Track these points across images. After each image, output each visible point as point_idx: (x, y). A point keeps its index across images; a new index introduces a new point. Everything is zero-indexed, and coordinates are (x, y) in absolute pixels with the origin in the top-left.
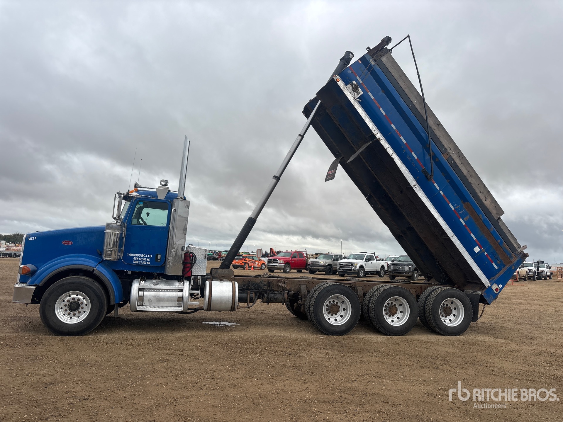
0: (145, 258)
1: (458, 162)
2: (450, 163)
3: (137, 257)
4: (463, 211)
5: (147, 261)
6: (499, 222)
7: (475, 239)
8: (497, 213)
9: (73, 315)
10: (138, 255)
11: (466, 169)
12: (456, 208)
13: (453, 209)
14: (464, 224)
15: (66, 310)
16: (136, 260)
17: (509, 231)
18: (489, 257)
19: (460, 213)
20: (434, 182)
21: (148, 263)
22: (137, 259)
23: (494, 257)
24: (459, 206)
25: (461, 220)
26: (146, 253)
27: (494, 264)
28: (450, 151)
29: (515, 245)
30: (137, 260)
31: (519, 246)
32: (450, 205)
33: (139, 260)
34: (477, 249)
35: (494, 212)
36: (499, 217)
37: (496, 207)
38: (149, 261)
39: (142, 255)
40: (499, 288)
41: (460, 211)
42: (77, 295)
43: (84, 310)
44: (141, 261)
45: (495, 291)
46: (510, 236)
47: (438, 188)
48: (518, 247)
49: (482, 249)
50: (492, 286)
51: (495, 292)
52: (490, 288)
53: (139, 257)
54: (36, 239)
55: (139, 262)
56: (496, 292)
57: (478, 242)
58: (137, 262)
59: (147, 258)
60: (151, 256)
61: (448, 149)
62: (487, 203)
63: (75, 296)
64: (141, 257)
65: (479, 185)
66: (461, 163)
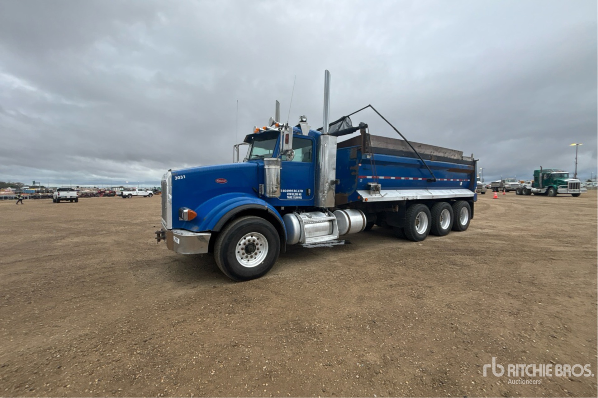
0: (297, 193)
3: (290, 192)
5: (299, 196)
9: (250, 258)
10: (291, 191)
15: (243, 254)
16: (289, 196)
21: (301, 198)
22: (291, 194)
26: (298, 188)
30: (291, 196)
32: (444, 180)
33: (292, 196)
38: (300, 196)
39: (295, 191)
42: (252, 237)
43: (259, 251)
44: (294, 196)
53: (292, 193)
54: (185, 177)
55: (292, 197)
58: (290, 197)
59: (299, 193)
60: (302, 191)
63: (250, 237)
64: (293, 192)
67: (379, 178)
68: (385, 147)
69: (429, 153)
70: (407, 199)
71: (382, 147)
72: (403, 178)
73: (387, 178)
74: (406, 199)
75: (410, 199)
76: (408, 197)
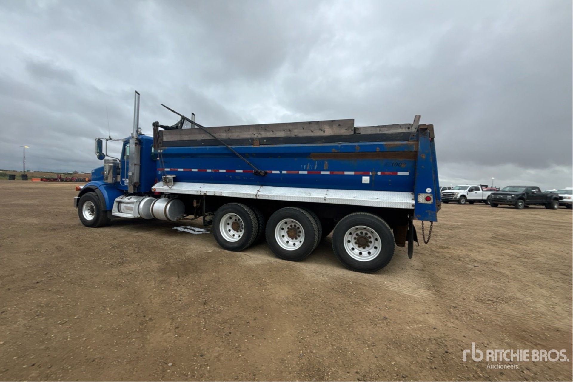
1: (269, 135)
2: (265, 143)
4: (316, 163)
6: (358, 132)
7: (352, 173)
8: (347, 128)
11: (280, 131)
12: (308, 168)
13: (306, 172)
14: (328, 173)
17: (378, 127)
18: (387, 173)
19: (315, 168)
20: (270, 171)
23: (392, 166)
24: (309, 164)
25: (322, 173)
27: (399, 174)
28: (255, 136)
29: (404, 130)
31: (409, 126)
32: (300, 172)
34: (366, 180)
35: (343, 132)
36: (352, 129)
37: (339, 125)
40: (429, 195)
41: (314, 167)
45: (426, 202)
46: (386, 129)
47: (278, 172)
48: (409, 128)
49: (371, 174)
50: (419, 200)
51: (428, 202)
52: (417, 204)
56: (430, 202)
57: (359, 173)
61: (253, 136)
62: (328, 132)
65: (305, 128)
66: (272, 133)
67: (177, 171)
68: (179, 139)
69: (249, 136)
70: (204, 194)
71: (176, 140)
72: (209, 171)
73: (188, 170)
74: (202, 194)
75: (208, 194)
76: (206, 192)
